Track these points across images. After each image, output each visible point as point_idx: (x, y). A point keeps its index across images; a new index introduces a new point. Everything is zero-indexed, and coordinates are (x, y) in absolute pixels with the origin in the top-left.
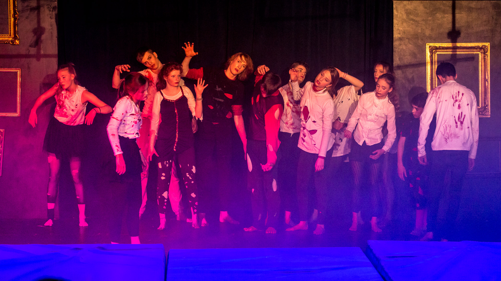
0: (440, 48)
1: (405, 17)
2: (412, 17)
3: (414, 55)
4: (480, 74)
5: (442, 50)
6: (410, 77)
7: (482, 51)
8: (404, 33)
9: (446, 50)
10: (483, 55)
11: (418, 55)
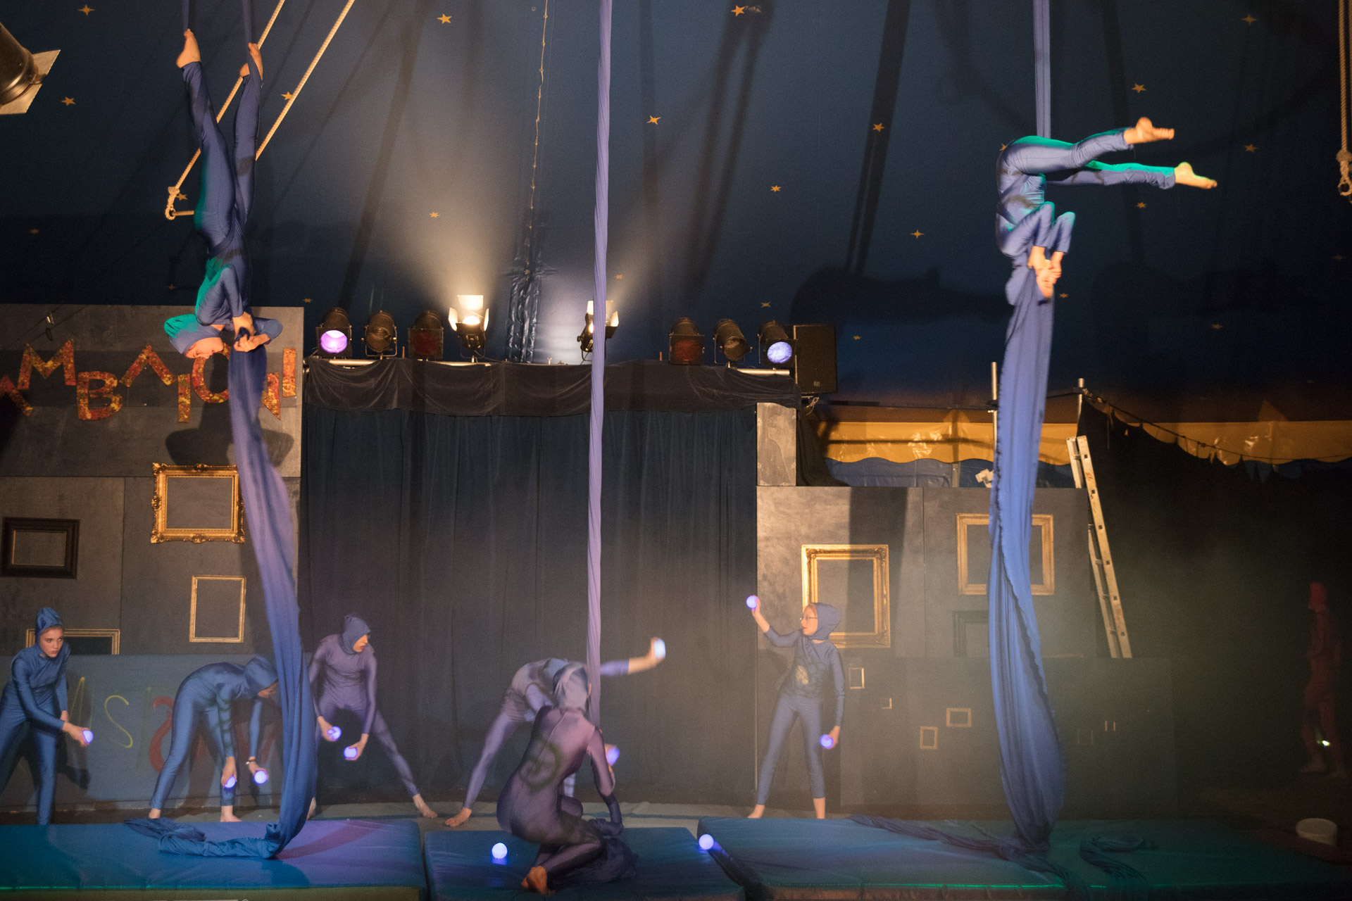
0: (821, 552)
1: (773, 508)
2: (781, 508)
3: (785, 561)
4: (875, 588)
5: (824, 555)
6: (781, 591)
7: (878, 556)
8: (772, 530)
9: (828, 555)
10: (879, 561)
11: (791, 561)
